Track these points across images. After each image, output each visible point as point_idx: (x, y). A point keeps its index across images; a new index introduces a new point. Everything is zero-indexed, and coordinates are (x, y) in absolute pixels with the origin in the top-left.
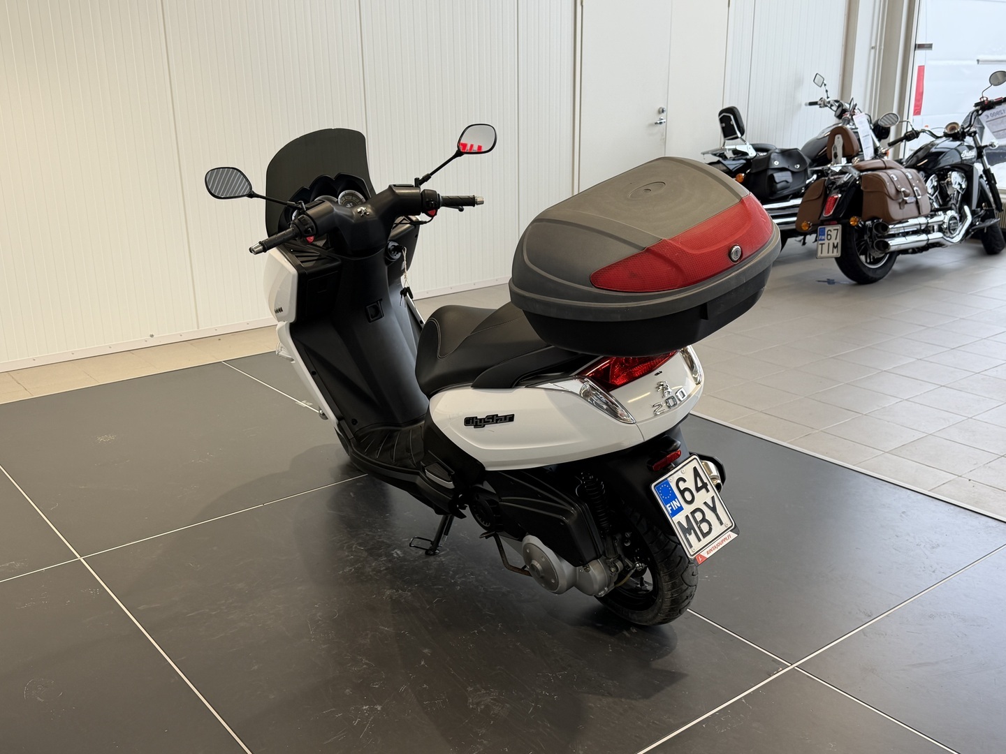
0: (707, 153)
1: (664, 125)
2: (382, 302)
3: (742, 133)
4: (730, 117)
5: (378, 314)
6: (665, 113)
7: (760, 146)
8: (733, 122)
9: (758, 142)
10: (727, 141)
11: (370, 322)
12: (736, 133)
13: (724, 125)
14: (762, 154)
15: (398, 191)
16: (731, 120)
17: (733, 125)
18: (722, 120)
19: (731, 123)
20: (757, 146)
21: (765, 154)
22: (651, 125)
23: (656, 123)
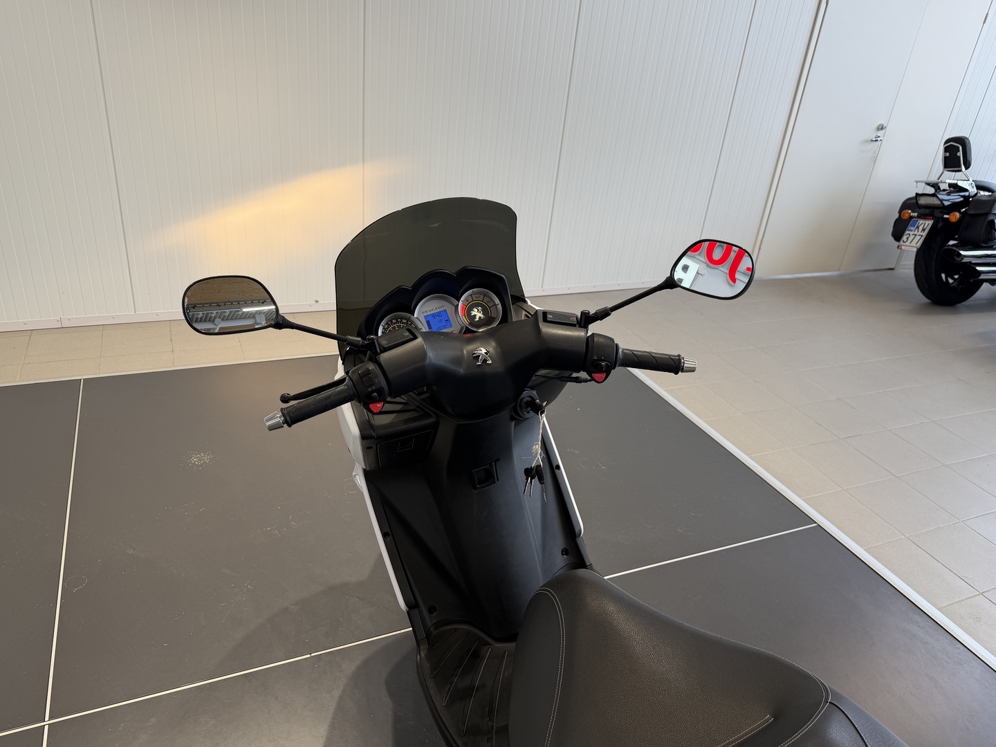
0: (922, 182)
1: (879, 143)
2: (498, 463)
3: (967, 167)
4: (958, 148)
5: (490, 478)
6: (884, 131)
7: (983, 184)
8: (960, 154)
9: (983, 180)
10: (946, 172)
11: (475, 488)
12: (960, 166)
13: (948, 154)
14: (982, 193)
15: (548, 330)
16: (959, 151)
17: (959, 157)
18: (946, 150)
19: (958, 154)
20: (979, 184)
21: (987, 193)
22: (866, 141)
23: (872, 140)
